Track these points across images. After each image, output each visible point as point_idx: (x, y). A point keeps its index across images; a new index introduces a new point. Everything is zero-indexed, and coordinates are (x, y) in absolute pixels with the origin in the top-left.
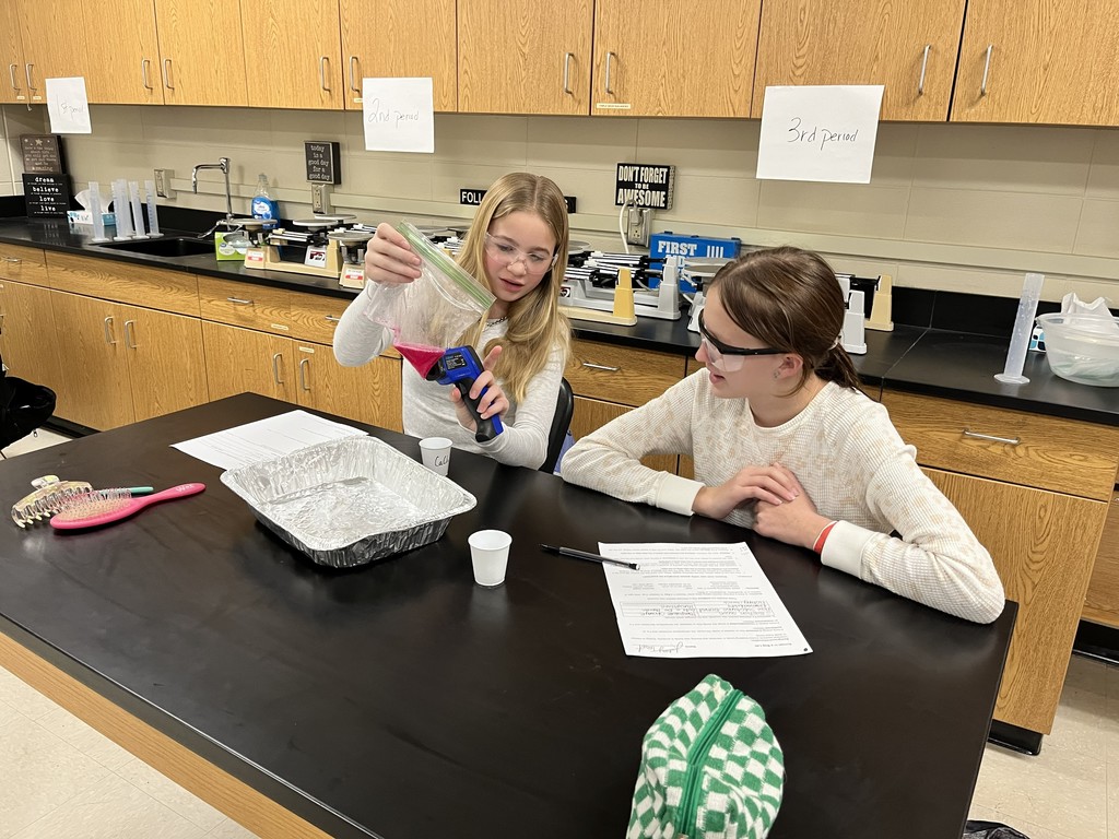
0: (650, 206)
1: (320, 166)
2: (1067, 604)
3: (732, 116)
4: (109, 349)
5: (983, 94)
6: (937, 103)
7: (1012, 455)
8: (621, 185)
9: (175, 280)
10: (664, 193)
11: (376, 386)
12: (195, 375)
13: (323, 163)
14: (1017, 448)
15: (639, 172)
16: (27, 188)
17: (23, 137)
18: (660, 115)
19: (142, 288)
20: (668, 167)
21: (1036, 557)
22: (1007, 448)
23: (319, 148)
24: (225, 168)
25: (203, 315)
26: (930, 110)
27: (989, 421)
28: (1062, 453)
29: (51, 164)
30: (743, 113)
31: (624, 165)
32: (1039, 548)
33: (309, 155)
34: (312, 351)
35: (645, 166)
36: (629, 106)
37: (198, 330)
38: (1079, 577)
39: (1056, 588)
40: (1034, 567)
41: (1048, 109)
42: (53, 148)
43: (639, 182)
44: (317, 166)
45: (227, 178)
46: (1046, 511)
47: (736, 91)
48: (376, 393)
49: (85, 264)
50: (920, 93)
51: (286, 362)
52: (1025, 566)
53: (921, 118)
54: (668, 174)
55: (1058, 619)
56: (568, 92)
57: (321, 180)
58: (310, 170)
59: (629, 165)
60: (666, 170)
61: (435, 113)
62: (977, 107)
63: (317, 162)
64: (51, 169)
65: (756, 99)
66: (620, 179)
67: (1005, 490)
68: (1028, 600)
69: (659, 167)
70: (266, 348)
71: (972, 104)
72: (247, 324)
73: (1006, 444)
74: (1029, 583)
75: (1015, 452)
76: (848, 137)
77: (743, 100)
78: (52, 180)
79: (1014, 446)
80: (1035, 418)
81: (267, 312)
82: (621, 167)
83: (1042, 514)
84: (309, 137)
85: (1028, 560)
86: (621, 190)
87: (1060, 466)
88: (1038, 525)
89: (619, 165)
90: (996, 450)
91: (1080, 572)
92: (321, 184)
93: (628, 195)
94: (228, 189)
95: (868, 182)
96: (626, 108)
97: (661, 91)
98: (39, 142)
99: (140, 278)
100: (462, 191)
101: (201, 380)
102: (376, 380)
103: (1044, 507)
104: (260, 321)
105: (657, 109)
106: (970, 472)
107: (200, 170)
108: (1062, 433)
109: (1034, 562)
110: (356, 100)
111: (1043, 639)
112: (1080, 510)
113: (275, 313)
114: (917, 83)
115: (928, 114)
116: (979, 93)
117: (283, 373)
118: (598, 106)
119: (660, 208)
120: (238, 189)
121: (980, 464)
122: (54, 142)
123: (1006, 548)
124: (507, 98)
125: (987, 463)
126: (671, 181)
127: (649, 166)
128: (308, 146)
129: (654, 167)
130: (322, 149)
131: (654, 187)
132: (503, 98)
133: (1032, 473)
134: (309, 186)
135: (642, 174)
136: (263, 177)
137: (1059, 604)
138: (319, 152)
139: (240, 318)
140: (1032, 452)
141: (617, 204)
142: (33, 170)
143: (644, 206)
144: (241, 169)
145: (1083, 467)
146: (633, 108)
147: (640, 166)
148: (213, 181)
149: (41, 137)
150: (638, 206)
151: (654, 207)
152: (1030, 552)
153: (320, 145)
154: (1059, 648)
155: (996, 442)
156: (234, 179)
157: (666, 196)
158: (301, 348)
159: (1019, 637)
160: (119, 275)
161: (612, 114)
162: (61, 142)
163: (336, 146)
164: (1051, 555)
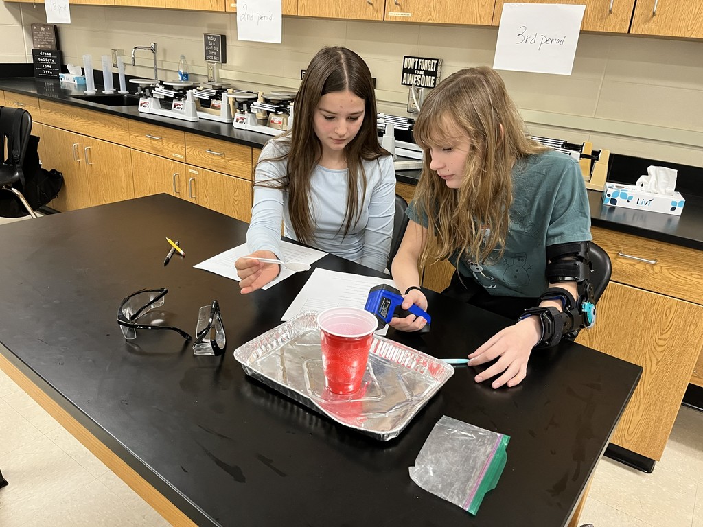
0: (424, 87)
1: (213, 51)
2: (679, 375)
3: (479, 24)
4: (76, 165)
5: (654, 14)
6: (622, 20)
7: (651, 271)
8: (406, 71)
9: (115, 122)
10: (433, 78)
11: (236, 198)
12: (127, 185)
13: (215, 48)
14: (655, 267)
15: (418, 62)
16: (35, 59)
17: (32, 25)
18: (430, 21)
19: (96, 126)
20: (437, 60)
21: (661, 342)
22: (648, 266)
23: (212, 39)
24: (154, 50)
25: (132, 146)
26: (617, 24)
27: (636, 247)
28: (686, 273)
29: (50, 43)
30: (487, 22)
31: (408, 57)
32: (663, 337)
33: (207, 44)
34: (197, 173)
35: (422, 58)
36: (410, 15)
37: (129, 155)
38: (689, 358)
39: (673, 365)
40: (659, 349)
41: (700, 28)
42: (52, 33)
43: (417, 69)
44: (211, 51)
45: (155, 57)
46: (671, 311)
47: (483, 6)
48: (236, 203)
49: (62, 109)
50: (610, 11)
51: (181, 179)
52: (653, 348)
53: (610, 30)
54: (437, 64)
55: (672, 386)
56: (369, 3)
57: (213, 60)
58: (207, 52)
59: (411, 57)
60: (435, 62)
61: (283, 16)
62: (650, 24)
63: (211, 48)
64: (50, 47)
65: (496, 12)
66: (405, 67)
67: (644, 295)
68: (653, 370)
69: (431, 59)
70: (170, 169)
71: (647, 21)
72: (158, 153)
73: (647, 263)
74: (654, 360)
75: (653, 269)
76: (558, 41)
77: (488, 11)
78: (50, 54)
79: (652, 265)
80: (669, 247)
81: (170, 145)
82: (406, 59)
83: (668, 314)
84: (206, 31)
85: (655, 344)
86: (405, 74)
87: (683, 281)
88: (664, 321)
89: (405, 57)
90: (640, 267)
91: (690, 355)
92: (214, 63)
93: (410, 78)
94: (155, 64)
95: (569, 74)
96: (408, 16)
97: (432, 4)
98: (43, 29)
99: (94, 119)
100: (302, 71)
101: (130, 188)
102: (236, 194)
103: (670, 308)
104: (166, 151)
105: (429, 17)
106: (620, 281)
107: (137, 50)
108: (687, 258)
109: (659, 346)
110: (233, 5)
111: (660, 398)
112: (695, 313)
113: (175, 146)
114: (609, 5)
115: (615, 27)
116: (651, 14)
117: (179, 186)
118: (390, 14)
119: (430, 87)
120: (162, 64)
121: (627, 276)
122: (53, 29)
123: (641, 335)
124: (330, 7)
125: (632, 276)
126: (438, 69)
127: (425, 59)
128: (206, 36)
129: (428, 59)
130: (214, 39)
131: (427, 73)
132: (327, 7)
133: (663, 285)
134: (205, 63)
135: (420, 64)
136: (183, 57)
137: (673, 376)
138: (213, 41)
139: (154, 149)
140: (664, 270)
141: (402, 84)
142: (38, 47)
143: (420, 86)
144: (165, 51)
145: (699, 283)
146: (412, 16)
147: (419, 58)
148: (145, 58)
149: (44, 26)
150: (416, 86)
151: (426, 87)
152: (657, 339)
153: (214, 36)
154: (671, 405)
155: (640, 262)
156: (160, 58)
157: (435, 80)
158: (191, 171)
159: (644, 395)
160: (82, 117)
161: (398, 20)
162: (56, 29)
163: (224, 38)
164: (671, 342)
